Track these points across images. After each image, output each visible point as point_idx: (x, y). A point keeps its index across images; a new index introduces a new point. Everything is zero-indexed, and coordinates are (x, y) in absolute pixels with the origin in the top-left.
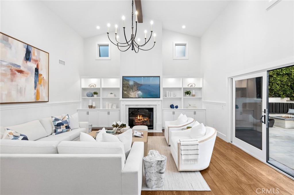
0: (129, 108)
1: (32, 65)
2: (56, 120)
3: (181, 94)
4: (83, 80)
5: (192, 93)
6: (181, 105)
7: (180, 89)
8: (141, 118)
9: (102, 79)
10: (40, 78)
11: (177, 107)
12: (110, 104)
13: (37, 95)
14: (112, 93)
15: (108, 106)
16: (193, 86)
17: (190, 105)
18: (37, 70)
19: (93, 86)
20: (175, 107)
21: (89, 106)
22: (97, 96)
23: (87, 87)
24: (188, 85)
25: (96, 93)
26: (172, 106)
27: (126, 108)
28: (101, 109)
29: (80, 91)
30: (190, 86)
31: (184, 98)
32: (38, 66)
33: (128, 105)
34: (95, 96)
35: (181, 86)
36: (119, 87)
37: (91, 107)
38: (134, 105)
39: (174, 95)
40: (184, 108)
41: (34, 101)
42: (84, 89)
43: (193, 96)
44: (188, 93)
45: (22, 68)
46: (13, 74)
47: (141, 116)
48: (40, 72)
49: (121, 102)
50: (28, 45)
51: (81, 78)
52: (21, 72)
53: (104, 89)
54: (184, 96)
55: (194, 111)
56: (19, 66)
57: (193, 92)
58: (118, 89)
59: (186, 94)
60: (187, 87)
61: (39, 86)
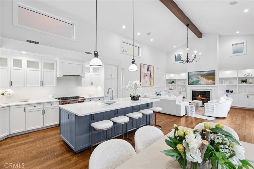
0: (192, 91)
2: (157, 93)
3: (237, 82)
4: (167, 75)
5: (249, 81)
6: (236, 90)
7: (236, 78)
8: (201, 97)
9: (177, 74)
10: (151, 77)
11: (232, 92)
12: (181, 88)
13: (150, 83)
14: (182, 82)
16: (250, 75)
17: (246, 91)
18: (150, 74)
19: (172, 78)
20: (230, 91)
21: (170, 89)
22: (174, 84)
23: (169, 79)
24: (244, 75)
25: (173, 82)
26: (228, 91)
27: (190, 91)
28: (176, 90)
29: (165, 81)
30: (246, 75)
31: (239, 85)
32: (150, 72)
33: (191, 89)
34: (173, 83)
35: (236, 76)
37: (171, 89)
38: (196, 89)
39: (230, 83)
40: (239, 92)
41: (149, 85)
42: (167, 80)
43: (249, 84)
44: (244, 81)
45: (147, 74)
46: (145, 76)
47: (201, 96)
48: (151, 74)
49: (187, 87)
50: (148, 65)
51: (166, 74)
52: (146, 75)
53: (178, 80)
55: (248, 95)
56: (146, 73)
58: (186, 79)
59: (242, 82)
60: (243, 76)
61: (151, 80)
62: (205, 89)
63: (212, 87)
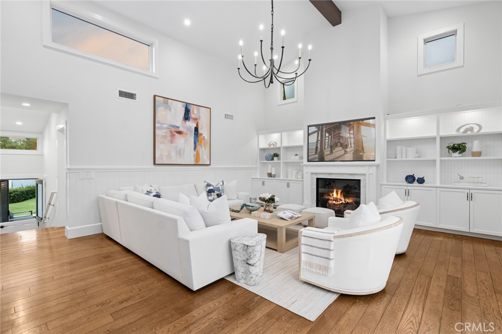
0: (318, 179)
1: (191, 124)
2: (208, 185)
3: (434, 152)
4: (261, 137)
5: (472, 148)
6: (433, 177)
7: (434, 139)
8: (339, 196)
9: (283, 133)
10: (200, 138)
11: (421, 181)
12: (294, 172)
13: (197, 157)
14: (297, 155)
15: (292, 174)
16: (476, 129)
17: (462, 178)
18: (196, 129)
19: (273, 145)
20: (416, 179)
21: (268, 173)
22: (278, 160)
23: (266, 146)
24: (458, 130)
25: (276, 155)
26: (410, 179)
27: (312, 179)
28: (281, 178)
29: (257, 152)
30: (462, 130)
31: (441, 161)
32: (197, 124)
33: (315, 173)
34: (275, 158)
35: (433, 134)
36: (302, 143)
37: (270, 175)
38: (325, 174)
39: (417, 155)
40: (441, 183)
41: (194, 163)
42: (263, 150)
43: (473, 156)
44: (458, 149)
45: (181, 129)
46: (173, 136)
47: (339, 192)
48: (200, 131)
49: (304, 168)
50: (187, 103)
51: (258, 135)
52: (180, 133)
53: (287, 148)
54: (441, 156)
55: (468, 191)
56: (178, 127)
57: (475, 146)
58: (301, 147)
59: (450, 151)
60: (453, 133)
61: (199, 147)
62: (348, 174)
63: (367, 167)
